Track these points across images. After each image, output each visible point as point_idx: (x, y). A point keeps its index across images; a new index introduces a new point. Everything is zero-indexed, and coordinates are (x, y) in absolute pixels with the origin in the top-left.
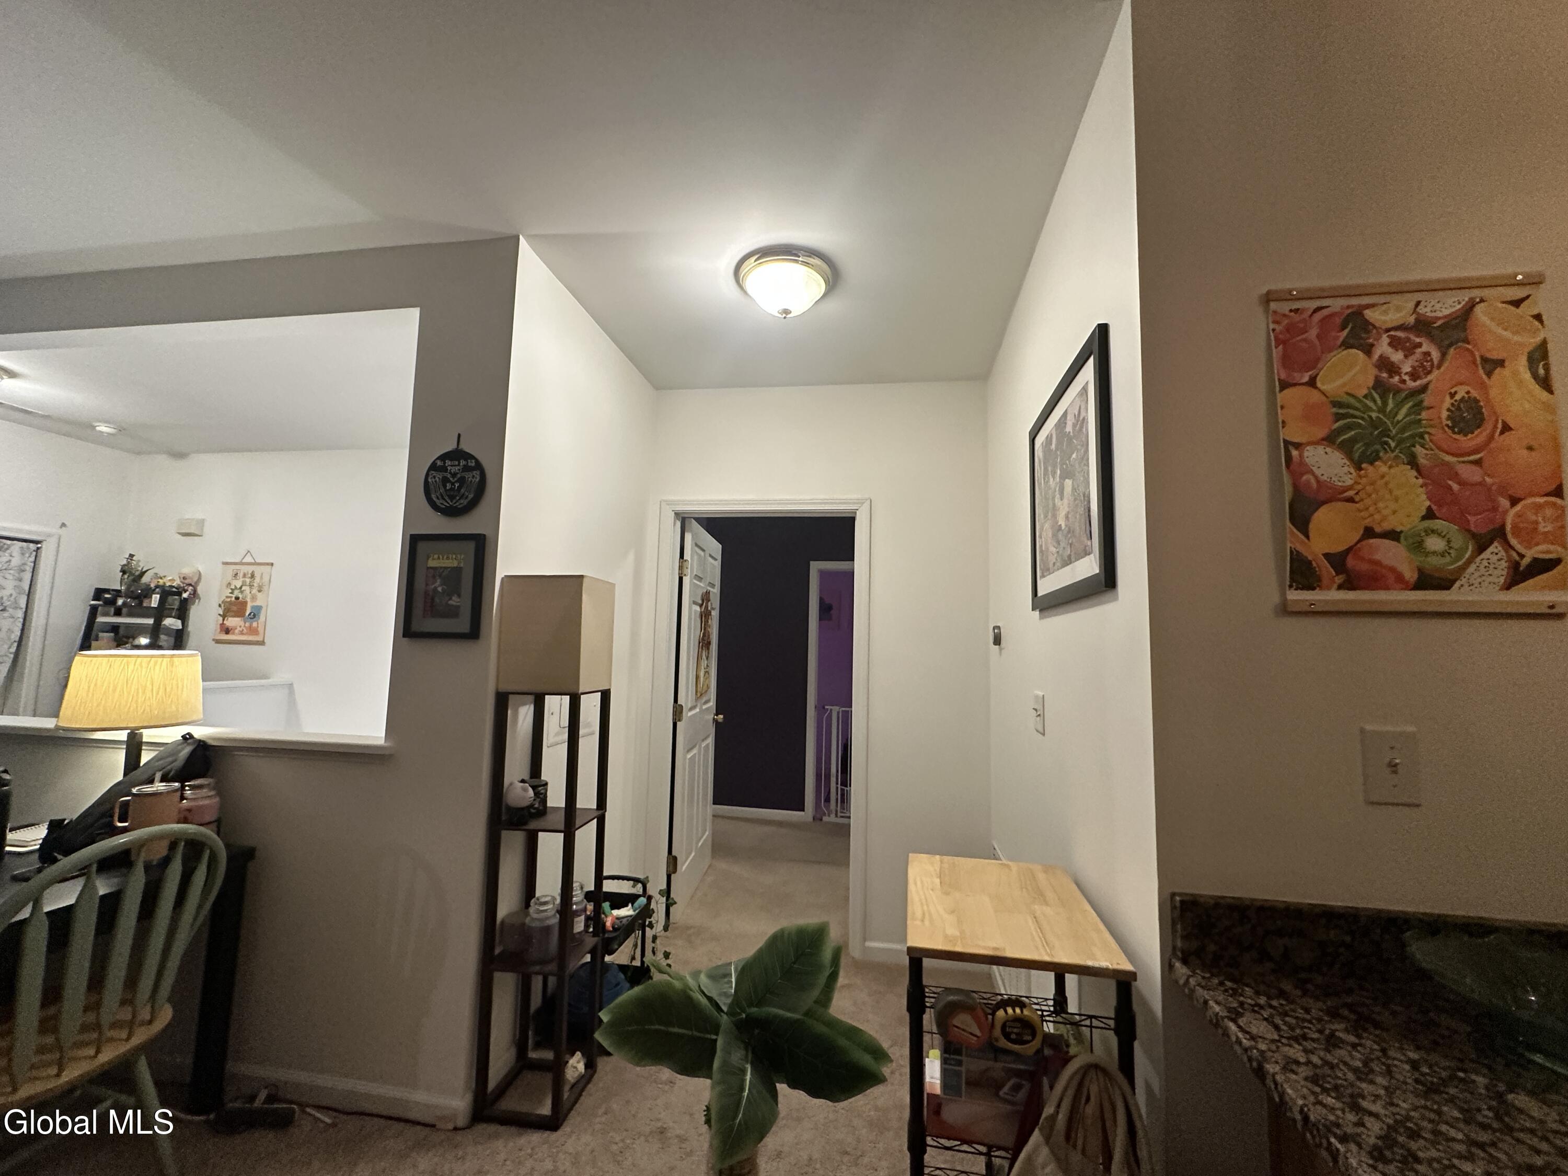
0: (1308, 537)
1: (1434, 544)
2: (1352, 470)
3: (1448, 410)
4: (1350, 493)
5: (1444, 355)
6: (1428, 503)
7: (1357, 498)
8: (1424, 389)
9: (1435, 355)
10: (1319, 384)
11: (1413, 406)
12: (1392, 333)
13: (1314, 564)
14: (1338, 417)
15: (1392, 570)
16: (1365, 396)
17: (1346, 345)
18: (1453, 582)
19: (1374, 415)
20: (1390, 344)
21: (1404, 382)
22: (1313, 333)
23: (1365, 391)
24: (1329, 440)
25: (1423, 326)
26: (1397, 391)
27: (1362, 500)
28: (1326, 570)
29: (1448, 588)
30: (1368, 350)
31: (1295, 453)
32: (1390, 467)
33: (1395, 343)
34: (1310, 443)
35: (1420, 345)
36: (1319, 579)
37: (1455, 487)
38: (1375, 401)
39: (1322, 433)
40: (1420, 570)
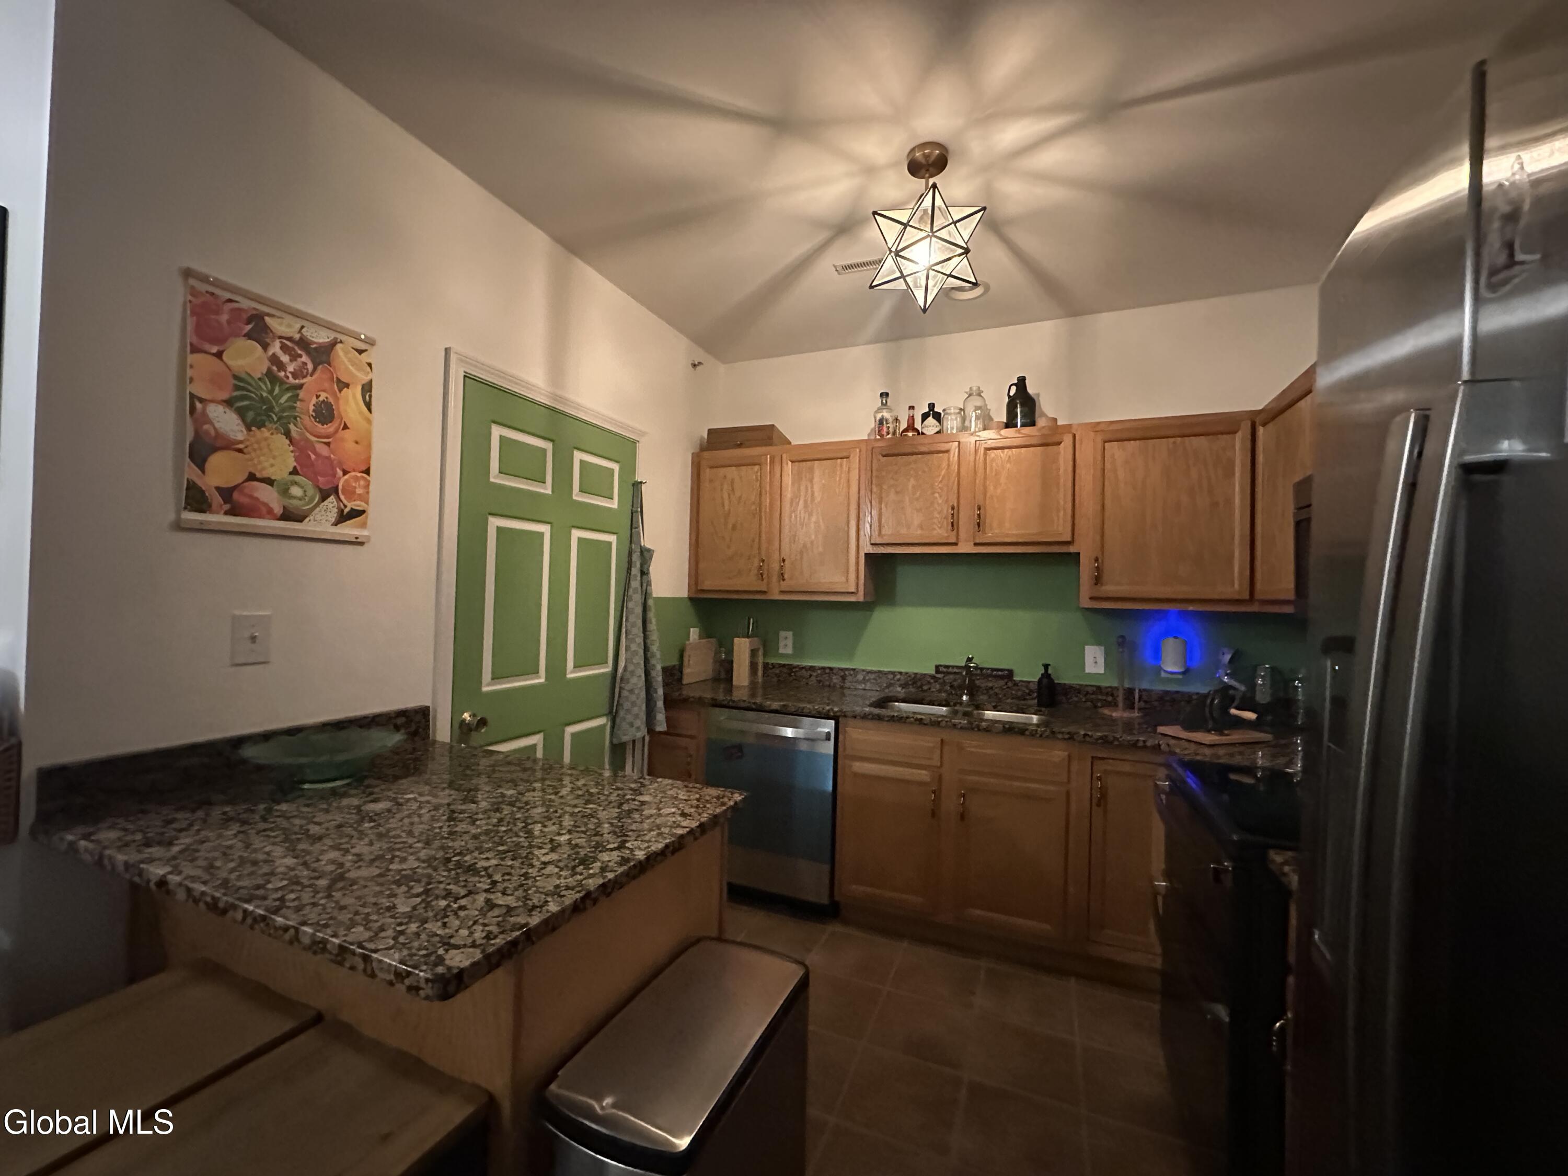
0: (203, 472)
1: (296, 491)
2: (244, 430)
3: (314, 405)
4: (241, 446)
5: (315, 369)
6: (295, 464)
7: (245, 450)
8: (301, 386)
9: (310, 366)
10: (225, 357)
11: (291, 397)
12: (284, 341)
13: (207, 494)
14: (237, 388)
15: (266, 505)
16: (260, 379)
17: (249, 336)
18: (305, 517)
19: (265, 394)
20: (281, 348)
21: (288, 377)
22: (224, 318)
23: (259, 376)
24: (229, 403)
25: (304, 343)
26: (282, 382)
27: (249, 453)
28: (217, 499)
29: (301, 521)
30: (265, 347)
31: (199, 405)
32: (272, 434)
33: (284, 348)
34: (212, 401)
35: (301, 356)
36: (210, 506)
37: (313, 457)
38: (265, 384)
39: (225, 396)
40: (284, 507)
